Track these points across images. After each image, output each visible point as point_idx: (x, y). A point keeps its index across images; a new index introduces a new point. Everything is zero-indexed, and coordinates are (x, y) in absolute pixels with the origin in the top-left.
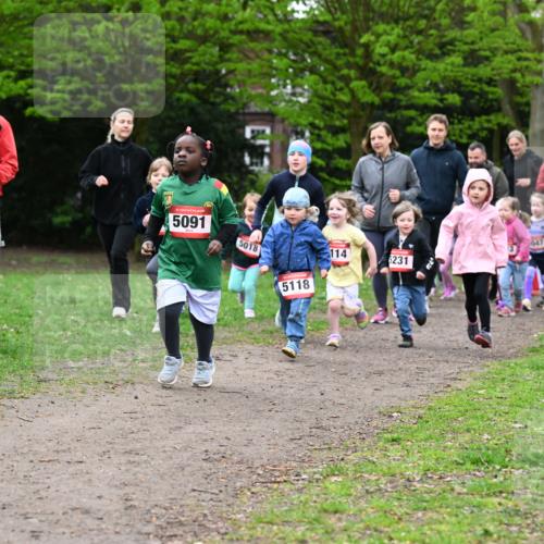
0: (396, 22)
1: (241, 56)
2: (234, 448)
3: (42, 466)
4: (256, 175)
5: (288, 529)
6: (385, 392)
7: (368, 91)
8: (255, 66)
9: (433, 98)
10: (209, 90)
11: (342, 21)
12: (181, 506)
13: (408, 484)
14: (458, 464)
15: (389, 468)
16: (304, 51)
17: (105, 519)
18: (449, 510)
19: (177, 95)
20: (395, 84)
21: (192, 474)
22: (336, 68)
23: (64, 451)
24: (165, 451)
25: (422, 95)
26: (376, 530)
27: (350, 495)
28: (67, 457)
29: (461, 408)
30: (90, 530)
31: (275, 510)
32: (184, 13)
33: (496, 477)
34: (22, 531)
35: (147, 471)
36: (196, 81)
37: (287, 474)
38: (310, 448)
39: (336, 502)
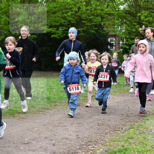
0: (147, 10)
1: (107, 20)
2: (105, 122)
3: (55, 127)
5: (119, 143)
8: (110, 23)
10: (99, 29)
11: (133, 10)
12: (92, 137)
13: (151, 131)
15: (146, 127)
16: (123, 18)
17: (72, 141)
19: (90, 31)
21: (95, 129)
22: (132, 23)
23: (61, 123)
24: (87, 123)
26: (142, 143)
28: (62, 125)
30: (68, 144)
31: (116, 138)
32: (92, 10)
34: (50, 144)
35: (83, 128)
36: (95, 27)
37: (119, 129)
38: (125, 122)
39: (132, 136)
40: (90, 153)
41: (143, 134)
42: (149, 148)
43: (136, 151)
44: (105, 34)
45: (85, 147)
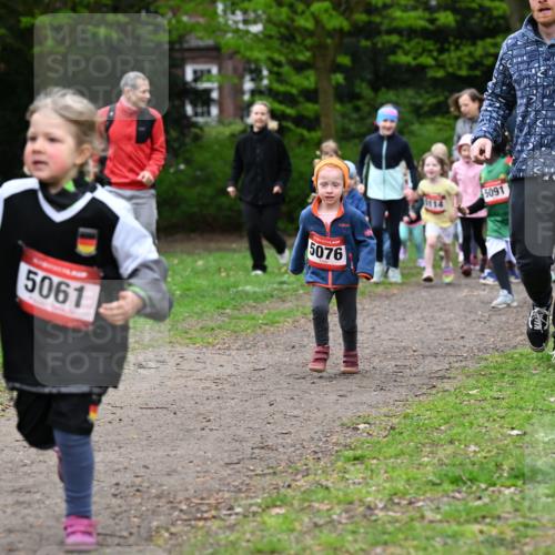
2: (153, 479)
4: (201, 128)
6: (352, 398)
7: (334, 13)
9: (420, 18)
13: (368, 512)
14: (434, 484)
15: (346, 495)
18: (415, 543)
25: (405, 15)
27: (293, 530)
29: (444, 415)
33: (480, 498)
37: (216, 508)
38: (250, 473)
39: (275, 540)
41: (326, 530)
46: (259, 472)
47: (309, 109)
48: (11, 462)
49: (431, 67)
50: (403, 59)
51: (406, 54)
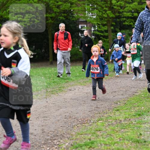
1: (76, 6)
2: (73, 114)
5: (86, 136)
6: (116, 97)
7: (111, 13)
8: (80, 8)
9: (130, 14)
10: (68, 15)
12: (58, 131)
13: (120, 122)
14: (135, 116)
15: (115, 118)
16: (94, 4)
17: (37, 136)
18: (131, 128)
19: (59, 17)
20: (119, 11)
21: (61, 122)
22: (103, 8)
24: (54, 116)
25: (127, 14)
26: (110, 135)
27: (104, 126)
29: (136, 101)
30: (33, 139)
31: (83, 131)
33: (145, 119)
35: (49, 122)
36: (64, 13)
37: (87, 121)
38: (94, 113)
39: (100, 128)
40: (55, 148)
41: (111, 126)
42: (117, 140)
43: (103, 144)
44: (75, 21)
45: (50, 141)
46: (96, 113)
47: (106, 34)
48: (43, 111)
49: (132, 25)
50: (126, 23)
51: (127, 22)
